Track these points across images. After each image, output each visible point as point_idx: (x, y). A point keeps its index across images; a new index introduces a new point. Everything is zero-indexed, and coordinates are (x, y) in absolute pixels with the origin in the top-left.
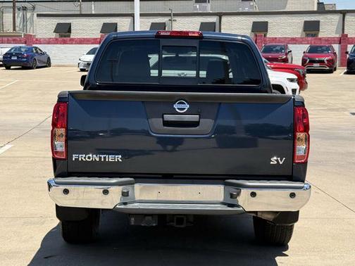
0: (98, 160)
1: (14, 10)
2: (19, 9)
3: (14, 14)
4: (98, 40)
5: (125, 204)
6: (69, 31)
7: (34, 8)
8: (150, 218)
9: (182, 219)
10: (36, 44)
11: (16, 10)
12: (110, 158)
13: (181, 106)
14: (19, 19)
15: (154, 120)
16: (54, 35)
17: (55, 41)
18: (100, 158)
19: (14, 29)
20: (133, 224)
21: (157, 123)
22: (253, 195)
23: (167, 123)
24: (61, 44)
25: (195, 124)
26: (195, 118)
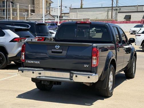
0: (33, 62)
1: (112, 10)
2: (114, 10)
3: (112, 12)
4: (140, 22)
5: (40, 77)
6: (130, 18)
7: (120, 9)
8: (47, 82)
9: (55, 83)
10: (116, 23)
11: (113, 10)
12: (36, 62)
13: (57, 47)
14: (114, 14)
15: (49, 51)
16: (124, 20)
17: (123, 22)
18: (34, 62)
19: (112, 18)
20: (42, 83)
21: (50, 52)
22: (76, 76)
23: (52, 52)
24: (125, 23)
25: (61, 53)
26: (61, 51)
